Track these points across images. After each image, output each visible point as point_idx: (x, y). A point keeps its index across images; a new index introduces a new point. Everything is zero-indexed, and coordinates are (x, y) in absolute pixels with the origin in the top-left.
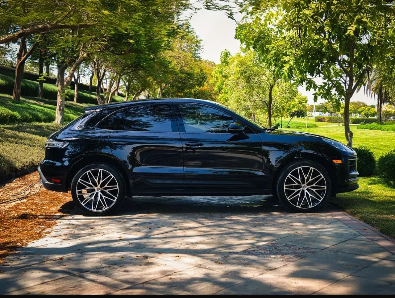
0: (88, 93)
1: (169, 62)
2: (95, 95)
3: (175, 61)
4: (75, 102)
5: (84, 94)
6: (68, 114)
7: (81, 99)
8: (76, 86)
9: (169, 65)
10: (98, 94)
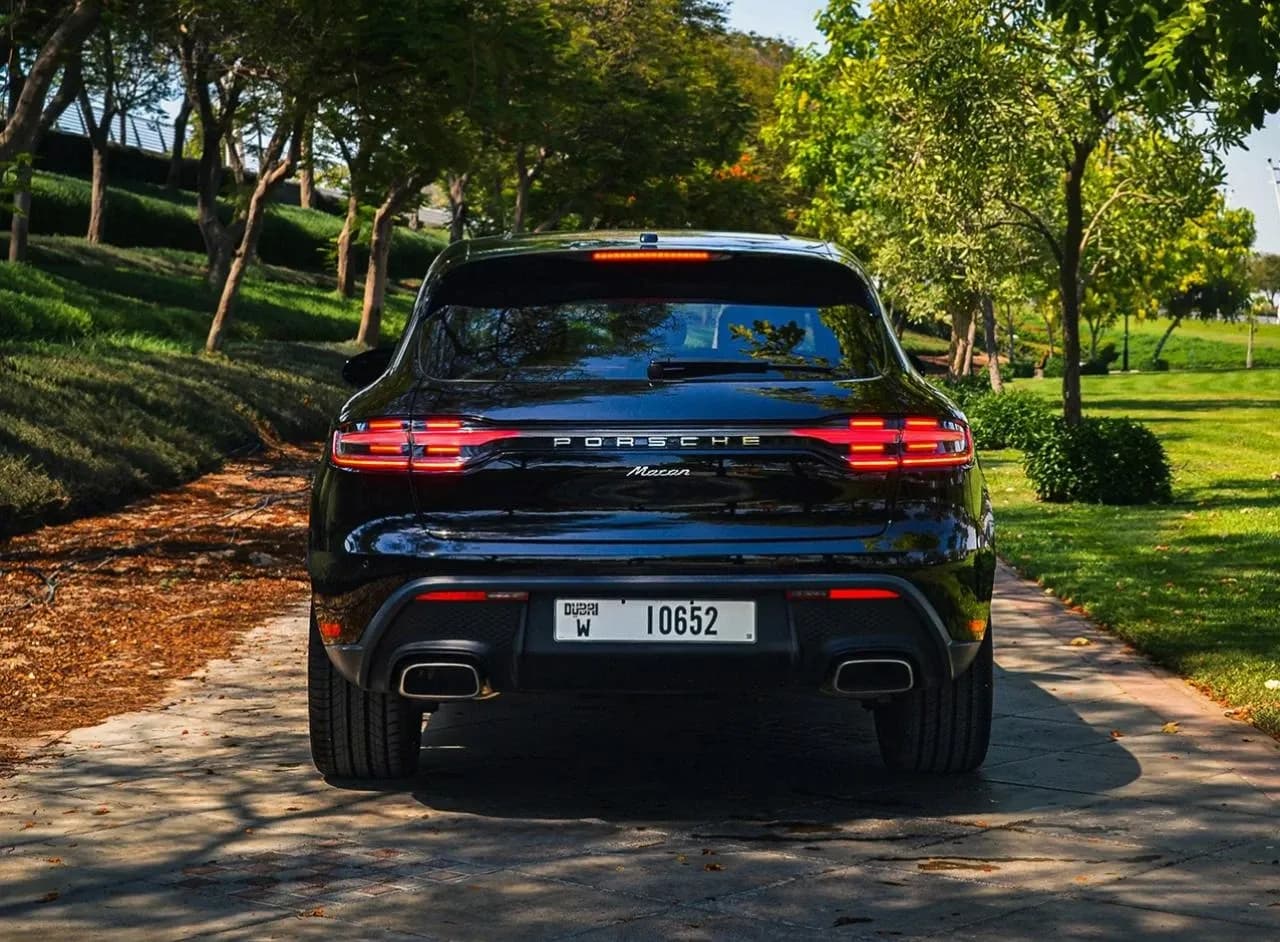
0: (161, 196)
1: (553, 31)
2: (192, 202)
3: (586, 30)
4: (91, 241)
5: (143, 199)
6: (40, 302)
7: (123, 226)
8: (96, 158)
9: (557, 47)
10: (207, 203)
